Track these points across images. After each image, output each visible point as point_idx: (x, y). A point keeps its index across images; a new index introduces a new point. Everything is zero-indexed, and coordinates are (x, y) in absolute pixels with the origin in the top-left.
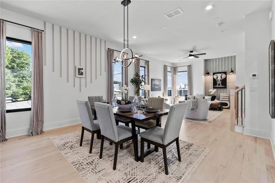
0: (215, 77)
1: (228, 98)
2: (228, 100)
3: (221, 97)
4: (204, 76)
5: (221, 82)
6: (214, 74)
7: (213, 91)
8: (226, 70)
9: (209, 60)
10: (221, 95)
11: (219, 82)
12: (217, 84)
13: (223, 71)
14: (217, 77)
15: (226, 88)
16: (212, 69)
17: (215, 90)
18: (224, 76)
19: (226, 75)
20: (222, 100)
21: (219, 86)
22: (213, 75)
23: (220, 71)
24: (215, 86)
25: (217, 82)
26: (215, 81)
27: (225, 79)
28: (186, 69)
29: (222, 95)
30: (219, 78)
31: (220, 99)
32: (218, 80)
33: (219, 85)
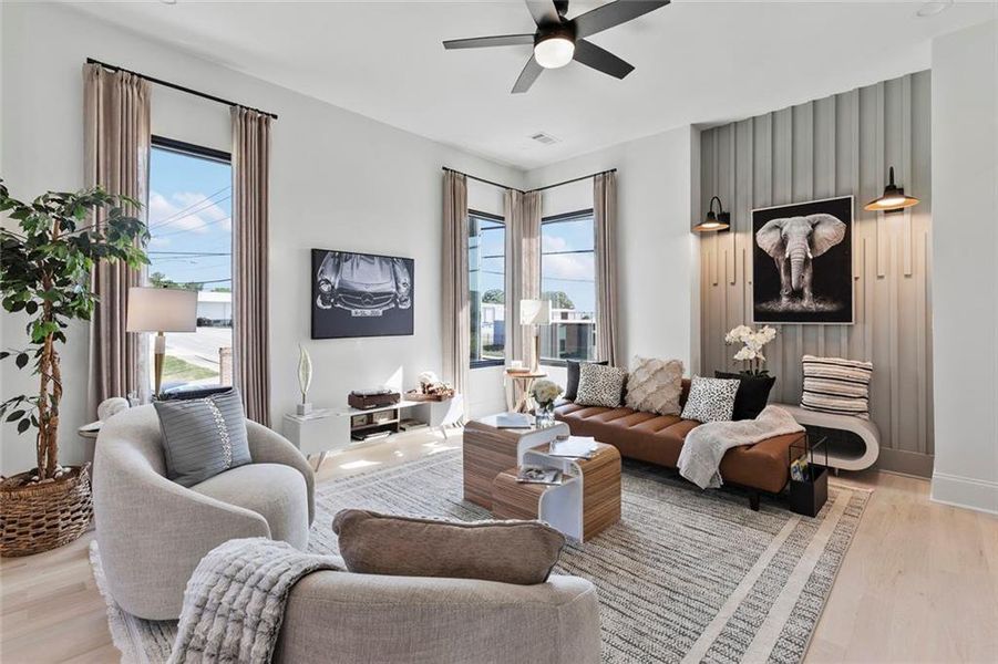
0: (768, 240)
1: (863, 390)
2: (862, 404)
3: (808, 383)
4: (692, 240)
5: (807, 278)
6: (760, 219)
7: (751, 341)
8: (849, 187)
9: (728, 126)
10: (807, 369)
11: (797, 277)
12: (784, 292)
13: (827, 192)
14: (783, 244)
15: (844, 315)
16: (745, 191)
17: (769, 332)
18: (830, 230)
19: (846, 219)
20: (820, 410)
21: (797, 307)
22: (756, 229)
23: (805, 195)
24: (771, 306)
25: (783, 278)
26: (766, 271)
27: (842, 251)
28: (585, 196)
29: (820, 370)
30: (797, 250)
31: (806, 398)
32: (788, 261)
33: (797, 294)
